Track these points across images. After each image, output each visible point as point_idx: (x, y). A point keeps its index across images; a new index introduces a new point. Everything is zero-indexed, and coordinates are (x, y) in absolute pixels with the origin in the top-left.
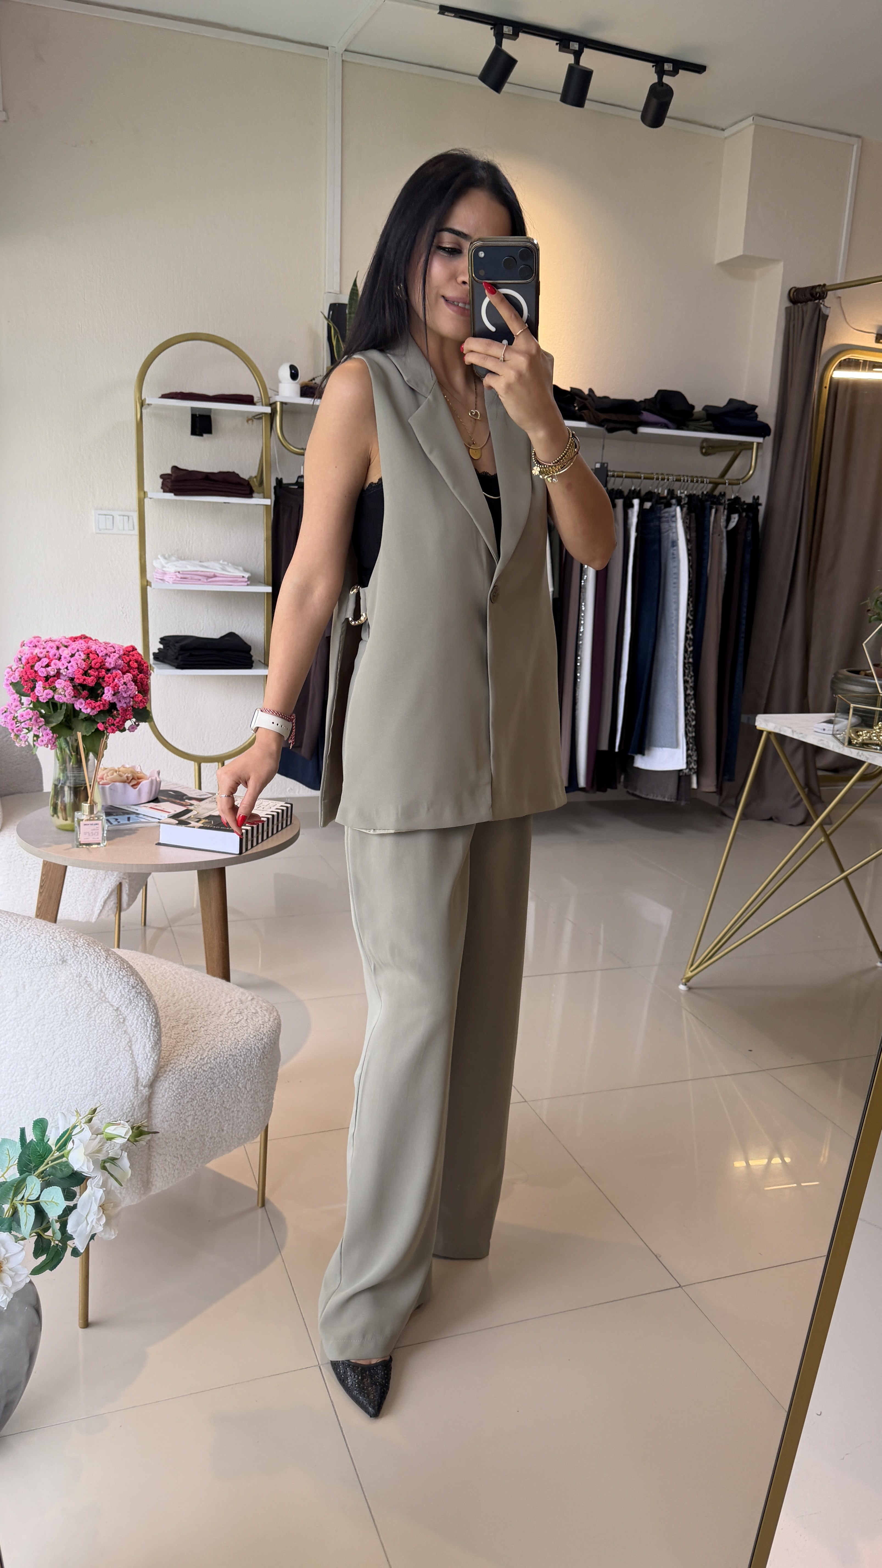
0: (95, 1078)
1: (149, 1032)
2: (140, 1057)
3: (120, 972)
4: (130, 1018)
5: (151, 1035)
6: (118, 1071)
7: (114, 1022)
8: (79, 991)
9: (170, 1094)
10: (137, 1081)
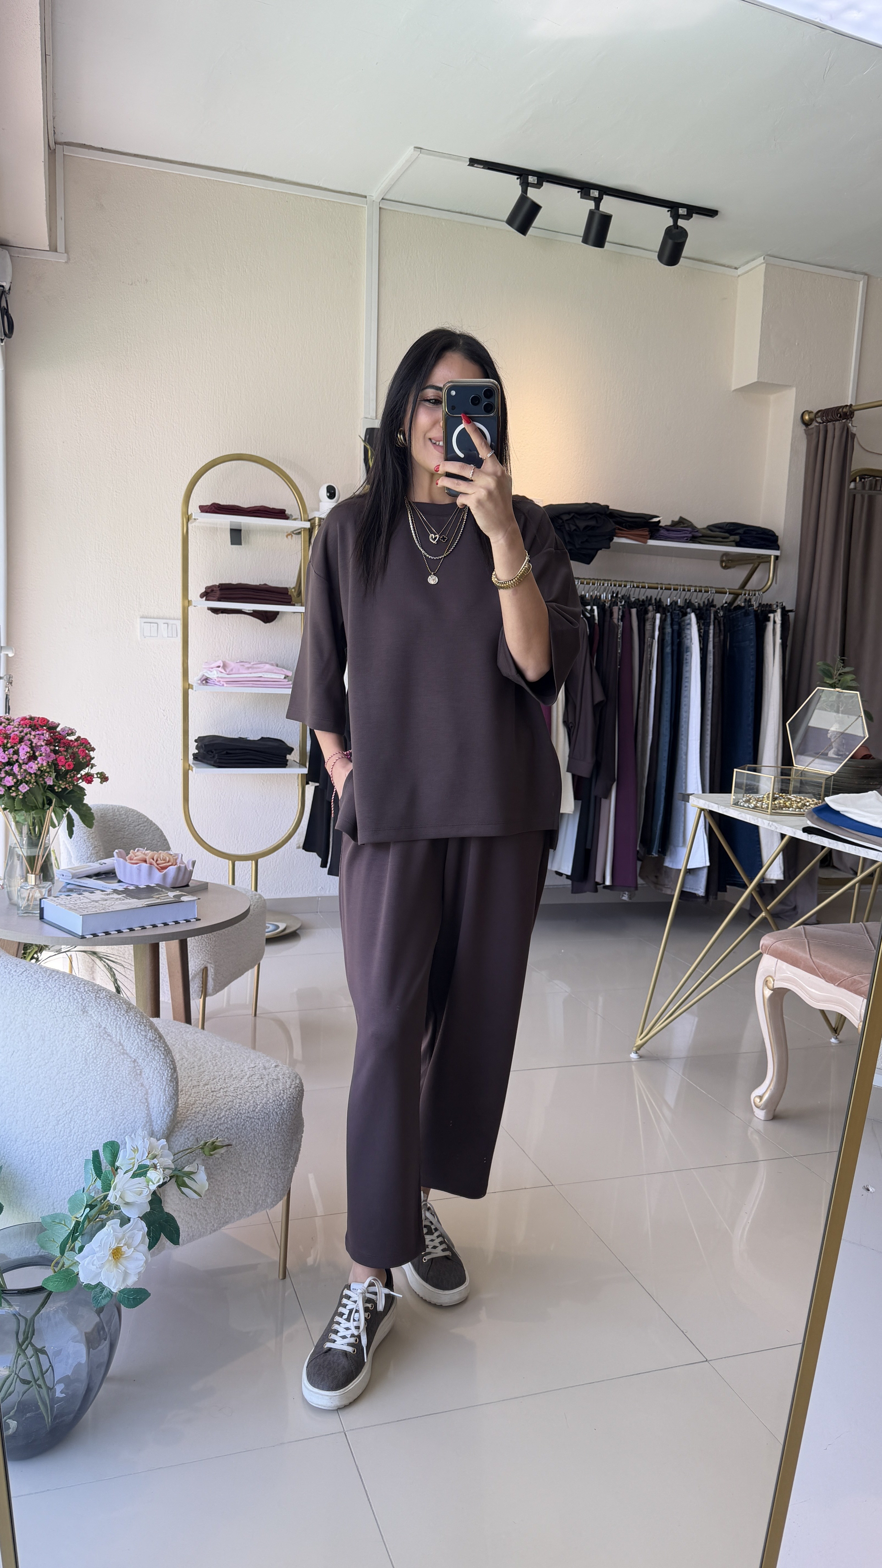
1: (164, 1086)
2: (155, 1107)
4: (146, 1070)
5: (169, 1085)
7: (132, 1073)
8: (99, 1041)
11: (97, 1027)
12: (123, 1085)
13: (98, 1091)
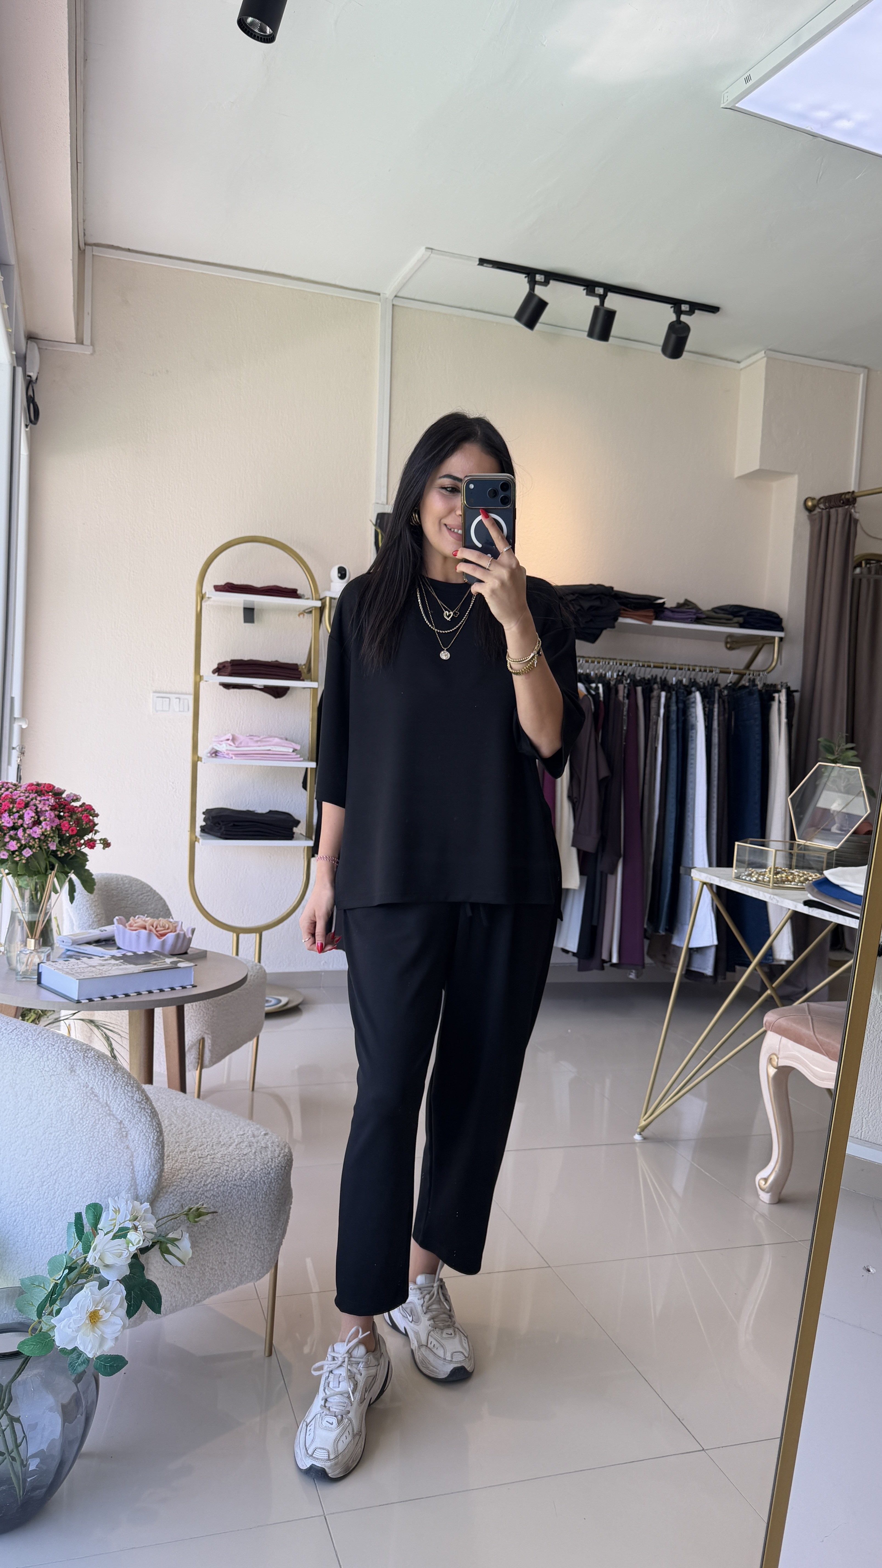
1: (152, 1147)
2: (140, 1174)
3: (126, 1087)
4: (132, 1132)
5: (152, 1152)
7: (117, 1135)
8: (86, 1101)
11: (84, 1087)
12: (109, 1147)
13: (83, 1152)
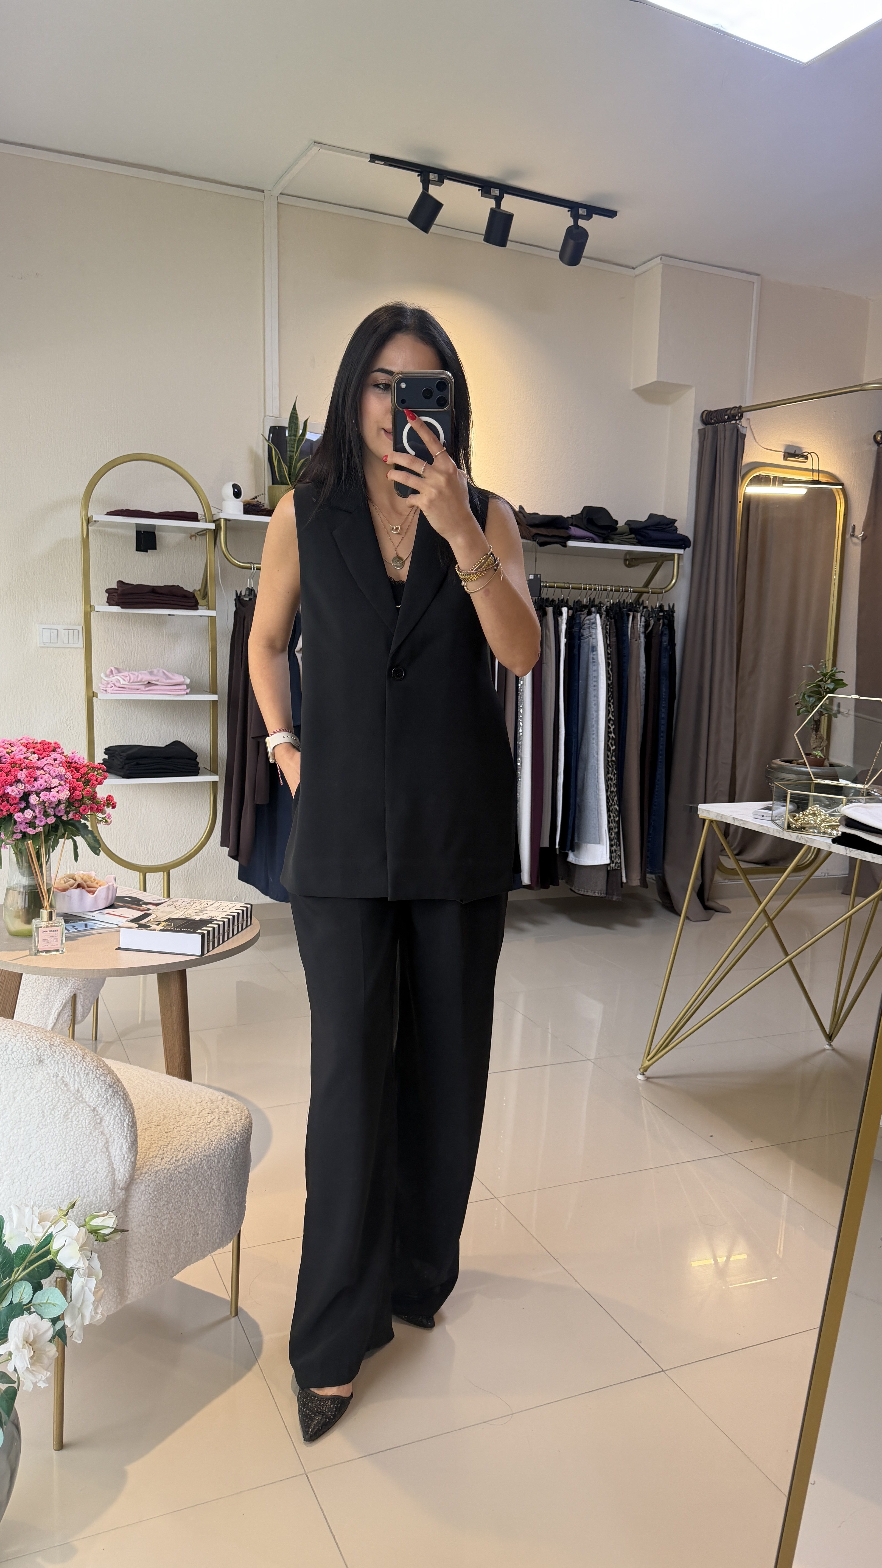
0: (72, 1182)
1: (126, 1133)
2: (117, 1159)
3: (97, 1071)
4: (107, 1118)
5: (128, 1135)
6: (95, 1174)
7: (91, 1123)
8: (56, 1091)
9: (147, 1197)
10: (114, 1184)
11: (54, 1077)
12: (83, 1137)
